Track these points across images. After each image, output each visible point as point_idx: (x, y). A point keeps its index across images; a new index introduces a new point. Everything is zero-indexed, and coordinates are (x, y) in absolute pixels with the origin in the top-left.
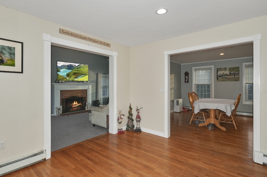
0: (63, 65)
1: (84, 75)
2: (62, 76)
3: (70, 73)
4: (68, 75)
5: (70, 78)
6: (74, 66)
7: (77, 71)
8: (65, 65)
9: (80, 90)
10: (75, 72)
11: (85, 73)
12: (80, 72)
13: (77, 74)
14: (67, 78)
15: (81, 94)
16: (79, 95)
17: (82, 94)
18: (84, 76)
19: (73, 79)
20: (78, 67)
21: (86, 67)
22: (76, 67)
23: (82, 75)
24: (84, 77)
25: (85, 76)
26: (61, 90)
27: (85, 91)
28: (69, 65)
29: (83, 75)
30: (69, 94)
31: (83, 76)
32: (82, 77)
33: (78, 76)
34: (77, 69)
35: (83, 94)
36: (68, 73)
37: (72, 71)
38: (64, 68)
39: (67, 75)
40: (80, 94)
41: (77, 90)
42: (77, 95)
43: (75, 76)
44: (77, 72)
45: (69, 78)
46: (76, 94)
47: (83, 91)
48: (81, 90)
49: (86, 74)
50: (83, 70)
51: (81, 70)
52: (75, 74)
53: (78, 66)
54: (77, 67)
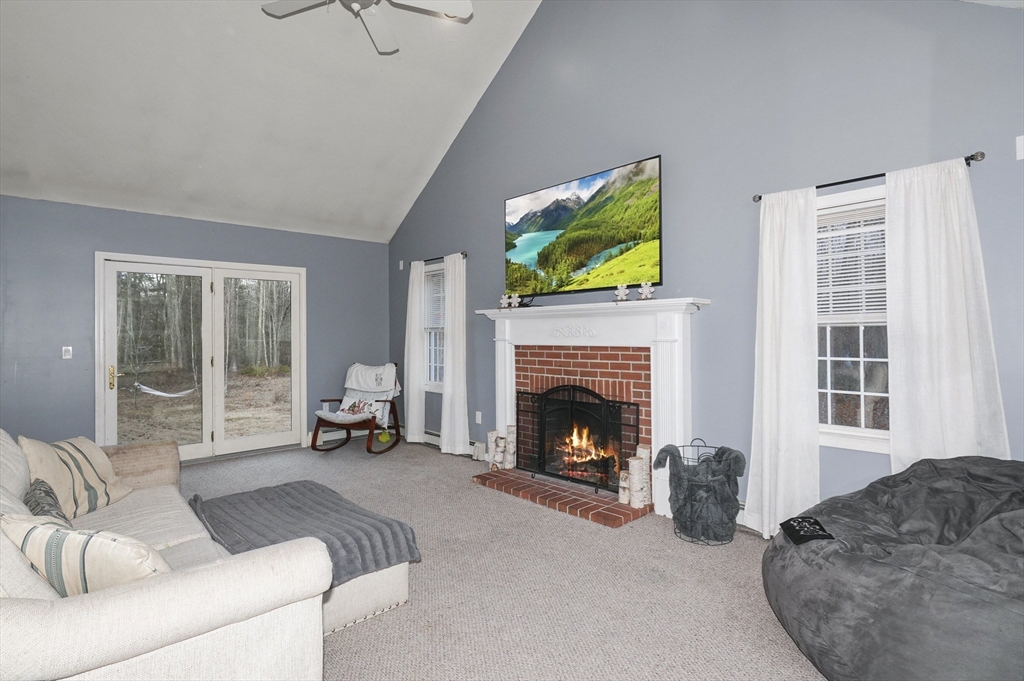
0: (527, 215)
1: (623, 246)
2: (520, 266)
3: (553, 245)
4: (545, 259)
5: (551, 270)
6: (570, 205)
7: (586, 227)
8: (536, 213)
9: (606, 348)
10: (575, 234)
11: (633, 229)
12: (600, 232)
13: (585, 246)
14: (538, 272)
15: (611, 380)
16: (603, 384)
17: (615, 375)
18: (622, 253)
19: (564, 276)
20: (591, 205)
21: (638, 193)
22: (580, 209)
23: (613, 246)
24: (625, 255)
25: (628, 249)
26: (517, 347)
27: (638, 358)
28: (552, 207)
29: (620, 242)
30: (549, 371)
31: (614, 251)
32: (611, 258)
33: (589, 258)
34: (585, 220)
35: (625, 376)
36: (544, 249)
37: (564, 234)
38: (528, 227)
39: (539, 261)
40: (603, 375)
41: (585, 348)
42: (587, 381)
43: (573, 259)
44: (587, 232)
45: (547, 273)
46: (583, 374)
47: (625, 357)
48: (613, 348)
49: (636, 238)
50: (617, 218)
51: (608, 215)
52: (574, 246)
53: (593, 198)
54: (584, 210)
